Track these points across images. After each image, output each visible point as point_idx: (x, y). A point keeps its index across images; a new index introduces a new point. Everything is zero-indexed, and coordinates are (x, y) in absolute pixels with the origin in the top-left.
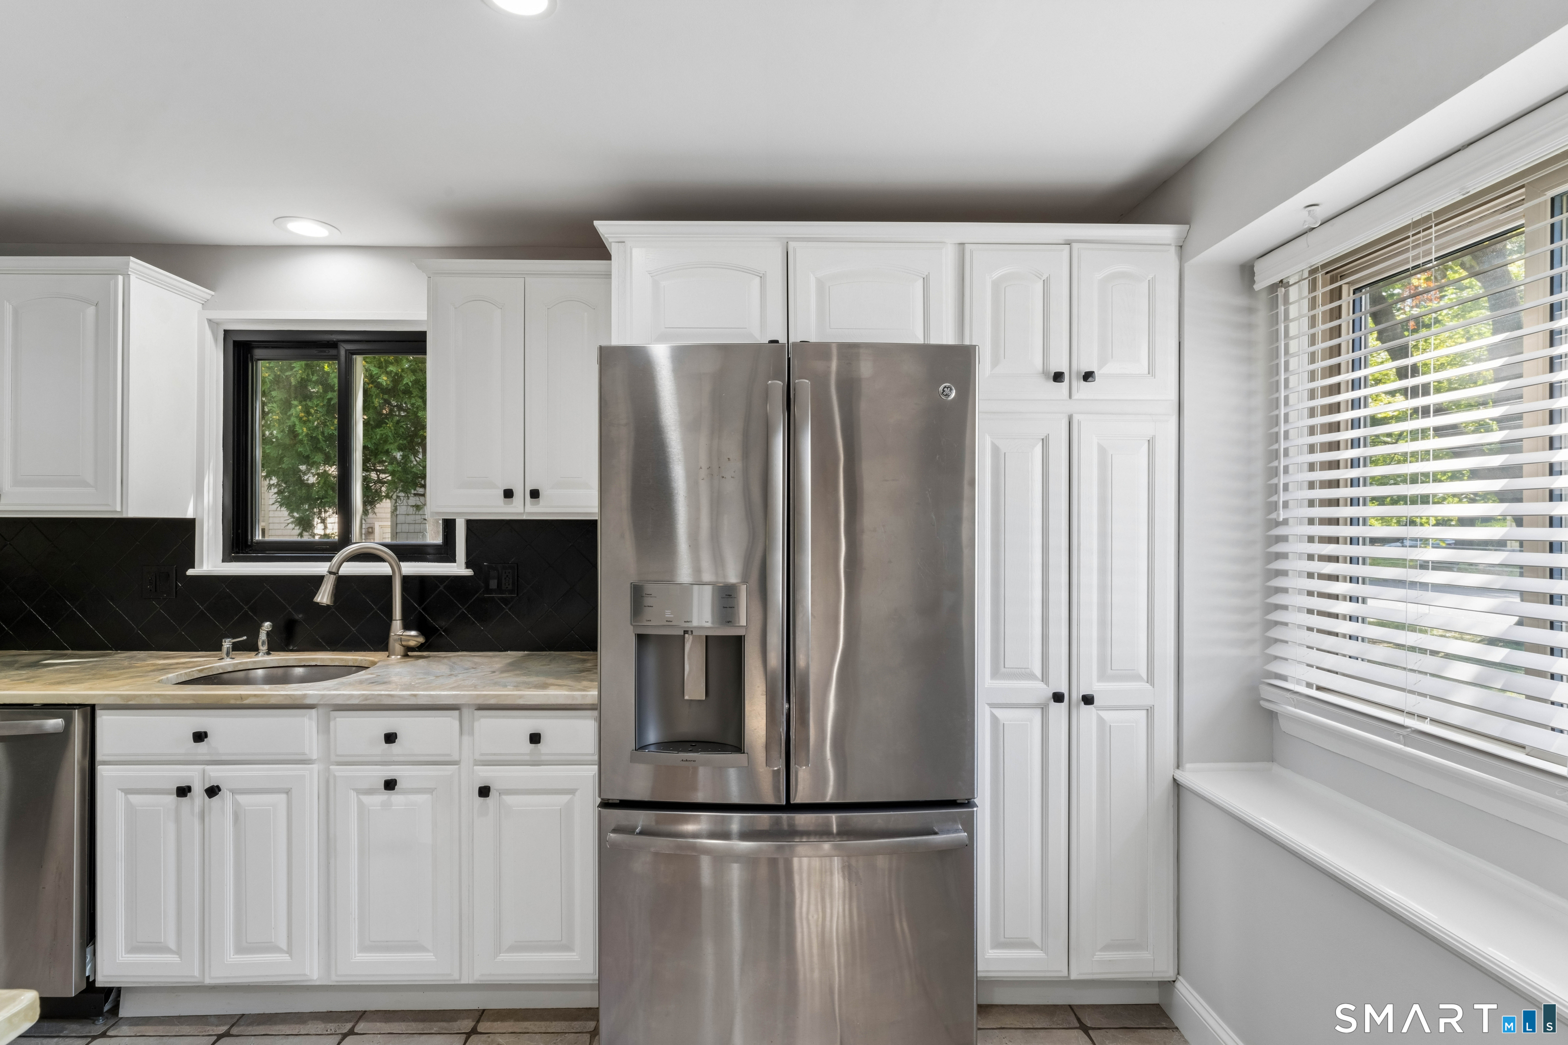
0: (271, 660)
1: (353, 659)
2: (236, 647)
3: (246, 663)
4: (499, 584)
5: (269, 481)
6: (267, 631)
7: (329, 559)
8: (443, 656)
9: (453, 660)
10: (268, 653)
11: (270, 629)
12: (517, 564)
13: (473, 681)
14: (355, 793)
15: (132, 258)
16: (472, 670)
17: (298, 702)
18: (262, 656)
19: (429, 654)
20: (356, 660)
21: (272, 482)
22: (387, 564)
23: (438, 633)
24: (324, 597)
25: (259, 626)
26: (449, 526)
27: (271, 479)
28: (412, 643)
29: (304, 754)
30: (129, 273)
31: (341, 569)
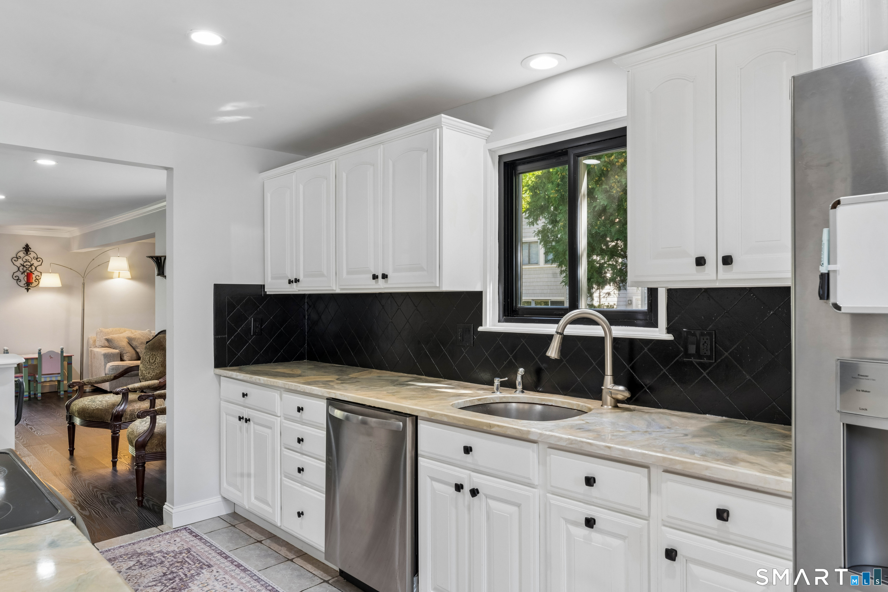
0: (523, 397)
1: (576, 404)
2: (503, 384)
3: (508, 397)
4: (698, 349)
5: (561, 268)
6: (522, 375)
7: (557, 322)
8: (646, 411)
9: (654, 416)
10: (523, 392)
11: (523, 373)
12: (715, 331)
13: (664, 442)
14: (564, 522)
15: (443, 115)
16: (667, 430)
17: (525, 436)
18: (518, 394)
19: (635, 408)
20: (579, 405)
21: (562, 269)
22: (600, 327)
23: (644, 389)
24: (553, 352)
25: (518, 371)
26: (653, 293)
27: (562, 267)
28: (620, 397)
29: (529, 479)
30: (442, 126)
31: (565, 330)
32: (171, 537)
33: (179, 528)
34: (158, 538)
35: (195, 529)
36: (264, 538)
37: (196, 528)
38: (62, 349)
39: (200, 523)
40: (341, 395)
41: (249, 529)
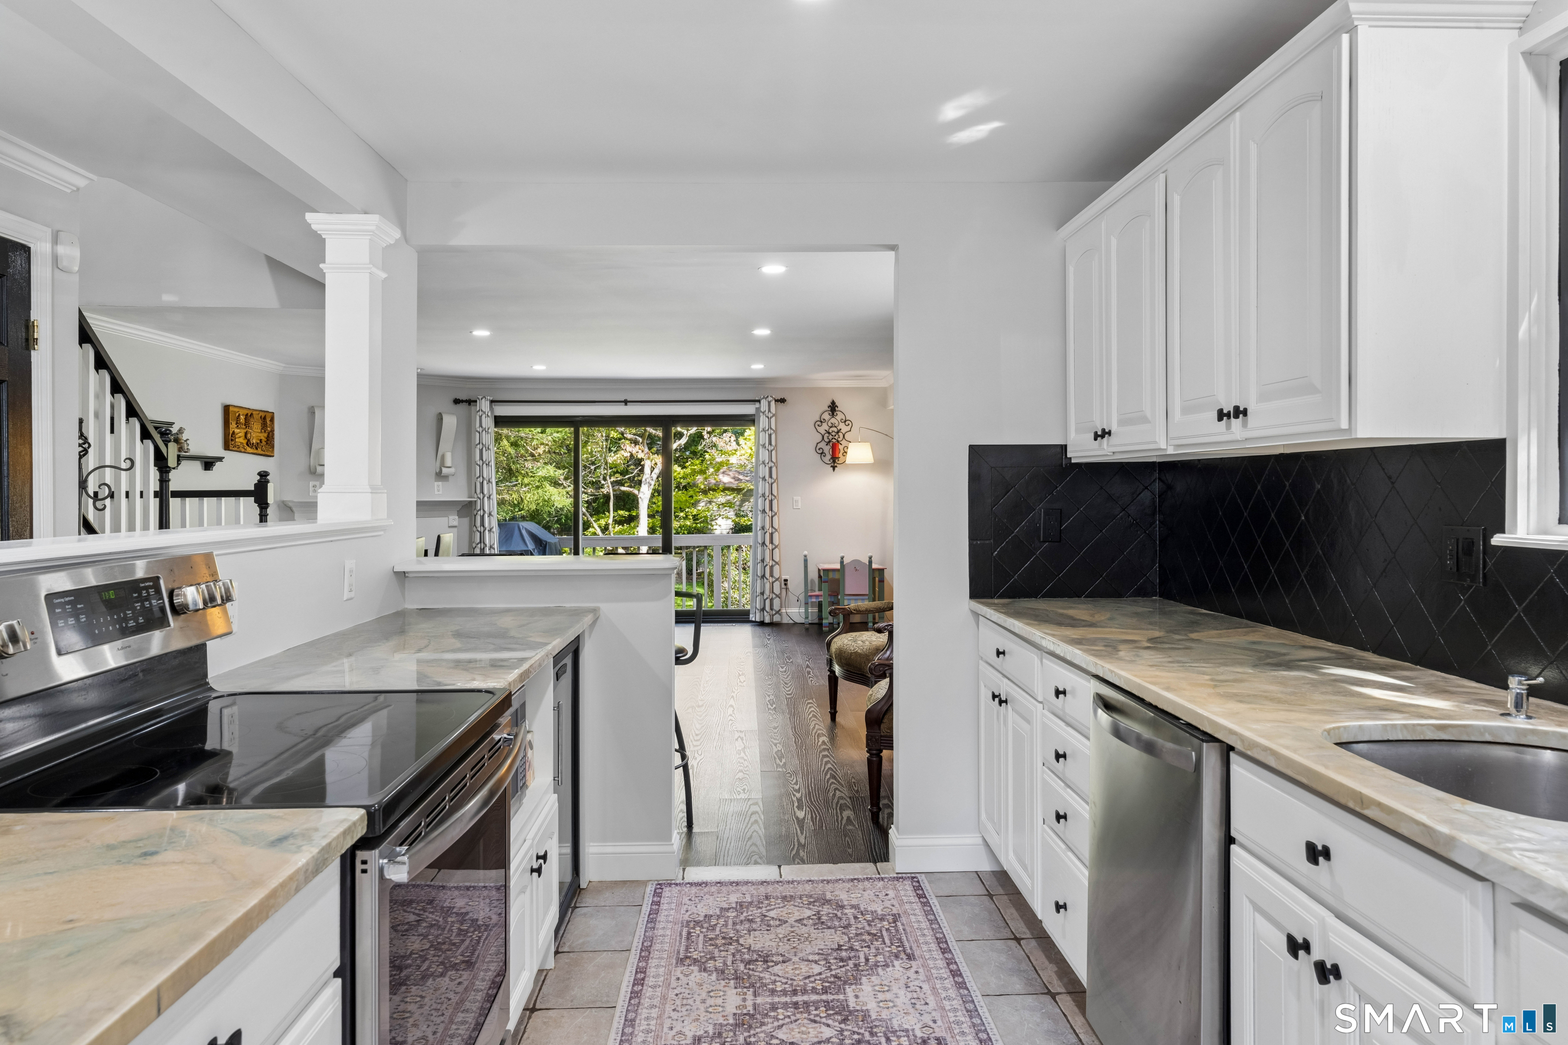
17: (1443, 852)
29: (1461, 981)
30: (1356, 23)
32: (884, 888)
33: (904, 875)
34: (866, 883)
35: (927, 884)
36: (1029, 936)
37: (929, 882)
38: (870, 558)
39: (941, 875)
40: (1112, 672)
41: (1013, 911)
